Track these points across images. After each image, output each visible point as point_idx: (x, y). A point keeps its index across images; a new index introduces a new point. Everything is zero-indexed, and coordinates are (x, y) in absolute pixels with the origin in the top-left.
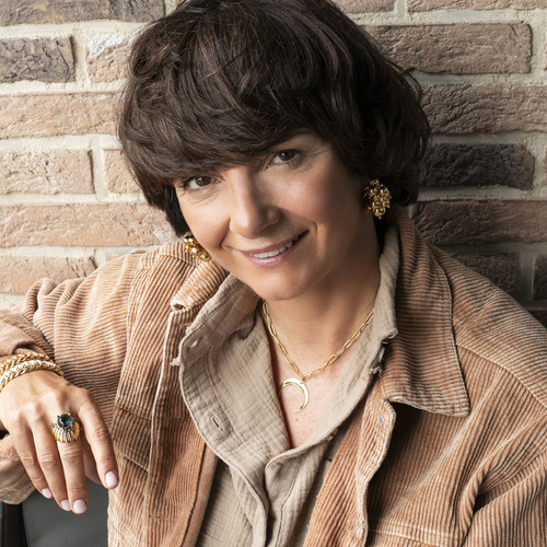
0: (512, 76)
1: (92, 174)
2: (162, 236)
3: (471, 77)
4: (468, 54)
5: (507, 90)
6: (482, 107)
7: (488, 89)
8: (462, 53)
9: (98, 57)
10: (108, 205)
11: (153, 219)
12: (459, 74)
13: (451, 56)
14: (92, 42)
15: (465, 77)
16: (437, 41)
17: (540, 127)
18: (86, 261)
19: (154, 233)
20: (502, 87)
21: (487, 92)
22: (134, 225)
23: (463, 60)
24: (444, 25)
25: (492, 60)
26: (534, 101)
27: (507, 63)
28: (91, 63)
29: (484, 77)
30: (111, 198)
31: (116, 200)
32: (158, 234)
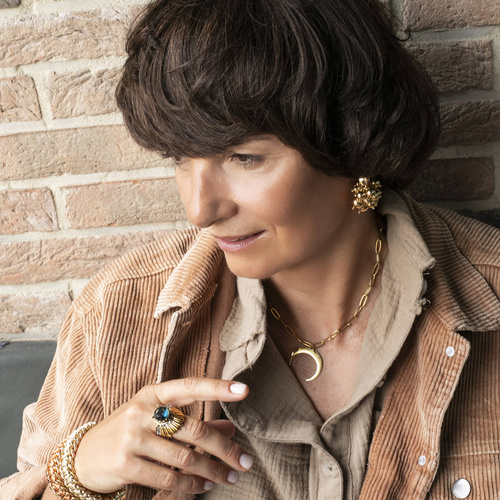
2: (36, 222)
11: (26, 206)
19: (27, 219)
32: (32, 220)
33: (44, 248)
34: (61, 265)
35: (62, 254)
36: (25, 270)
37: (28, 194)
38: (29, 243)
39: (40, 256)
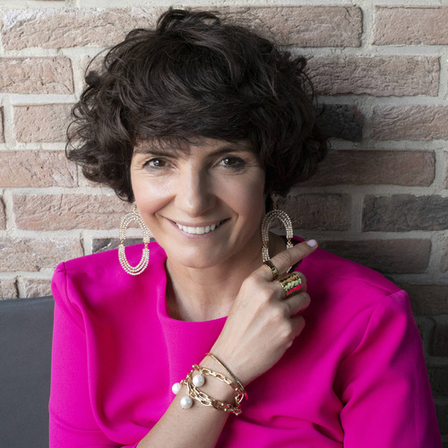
0: (346, 50)
1: (3, 126)
2: (60, 179)
3: (313, 50)
4: (311, 31)
5: (342, 61)
6: (322, 74)
7: (327, 59)
8: (307, 30)
9: (11, 29)
10: (16, 152)
11: (53, 165)
12: (304, 47)
13: (298, 32)
14: (6, 17)
15: (309, 49)
16: (287, 20)
17: (368, 91)
19: (53, 176)
20: (338, 58)
21: (326, 62)
22: (36, 169)
23: (307, 36)
24: (292, 7)
25: (331, 36)
26: (364, 70)
27: (343, 38)
28: (5, 34)
29: (324, 49)
30: (18, 146)
31: (22, 148)
32: (56, 177)
33: (64, 201)
34: (77, 216)
35: (79, 207)
36: (45, 218)
37: (56, 154)
38: (52, 196)
39: (60, 208)
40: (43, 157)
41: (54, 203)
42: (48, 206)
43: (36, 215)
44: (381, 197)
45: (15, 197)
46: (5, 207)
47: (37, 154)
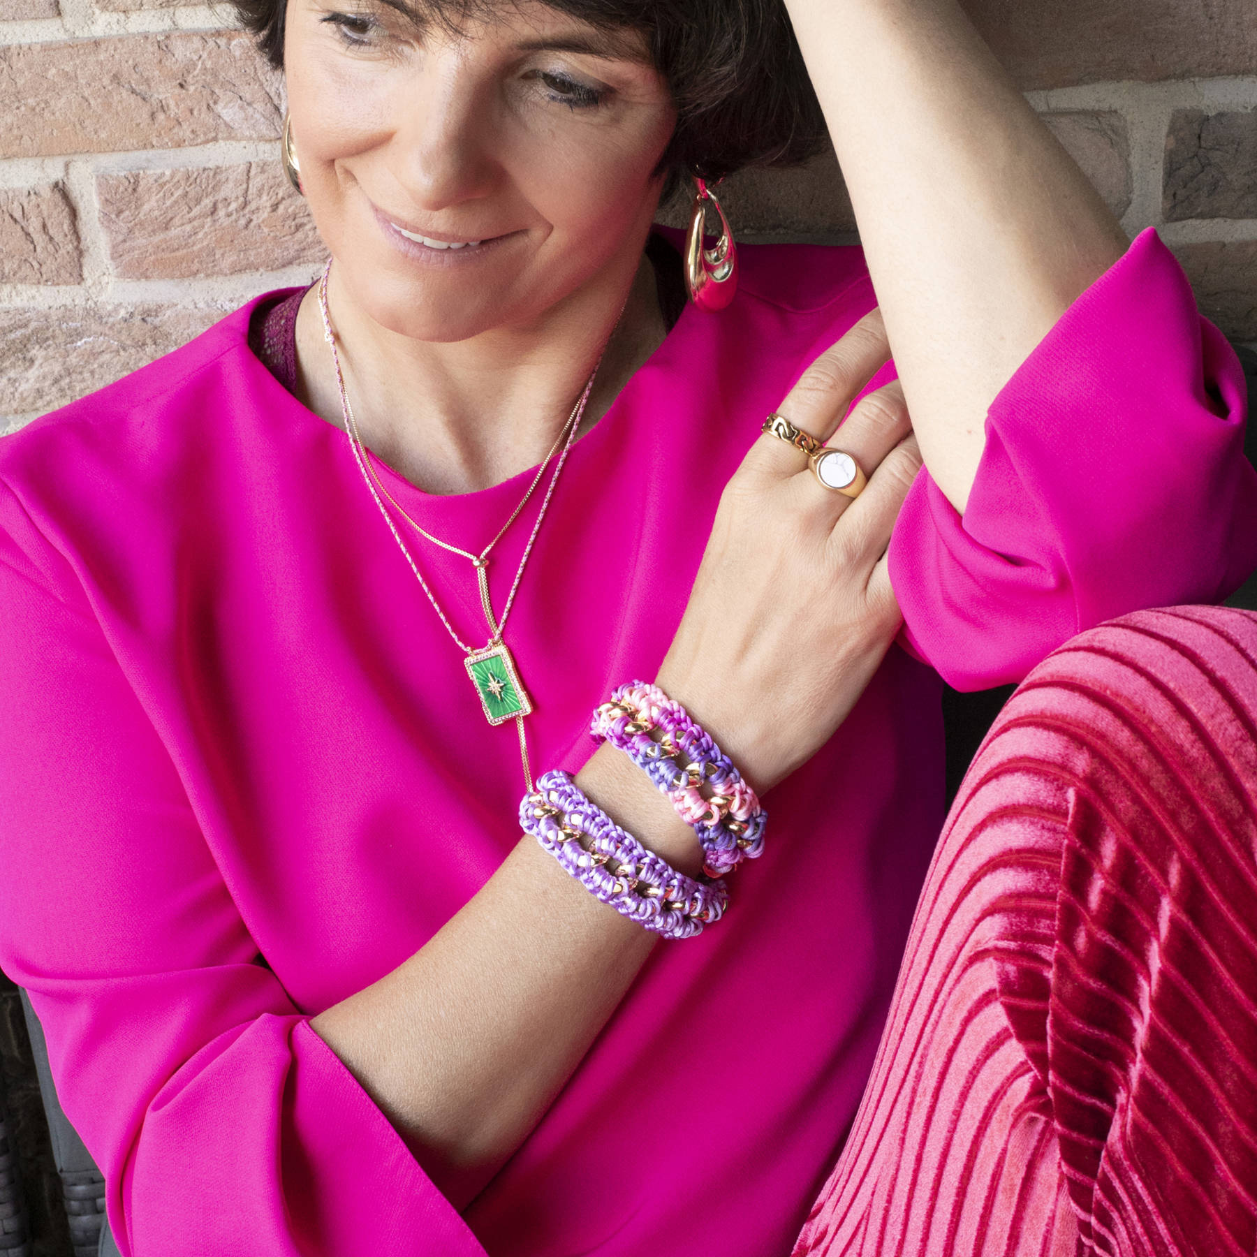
2: (239, 116)
10: (97, 43)
11: (215, 75)
18: (46, 193)
19: (219, 108)
22: (165, 92)
30: (103, 25)
31: (116, 30)
32: (228, 111)
33: (256, 182)
34: (299, 227)
36: (203, 240)
37: (222, 42)
38: (217, 170)
39: (246, 204)
40: (182, 51)
41: (227, 190)
42: (207, 202)
43: (174, 232)
44: (1221, 115)
45: (103, 181)
46: (74, 213)
47: (164, 45)
